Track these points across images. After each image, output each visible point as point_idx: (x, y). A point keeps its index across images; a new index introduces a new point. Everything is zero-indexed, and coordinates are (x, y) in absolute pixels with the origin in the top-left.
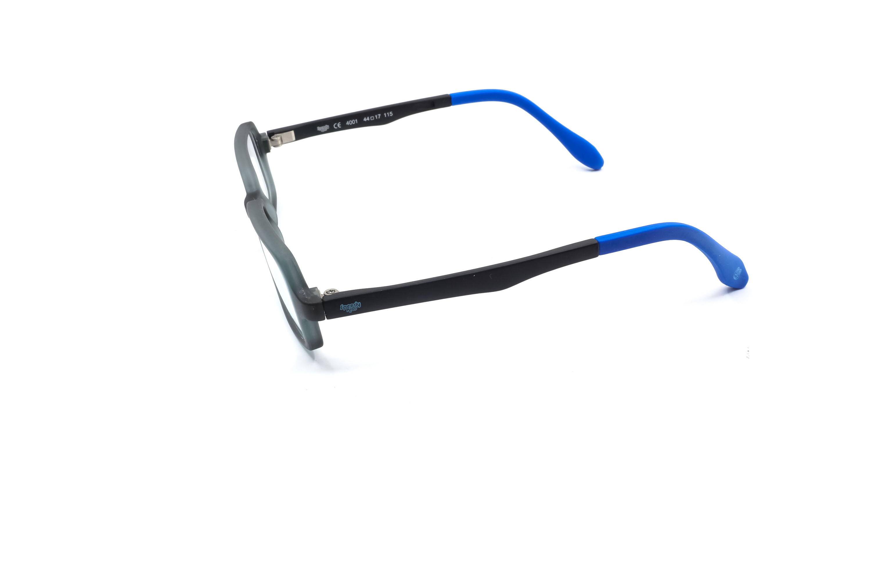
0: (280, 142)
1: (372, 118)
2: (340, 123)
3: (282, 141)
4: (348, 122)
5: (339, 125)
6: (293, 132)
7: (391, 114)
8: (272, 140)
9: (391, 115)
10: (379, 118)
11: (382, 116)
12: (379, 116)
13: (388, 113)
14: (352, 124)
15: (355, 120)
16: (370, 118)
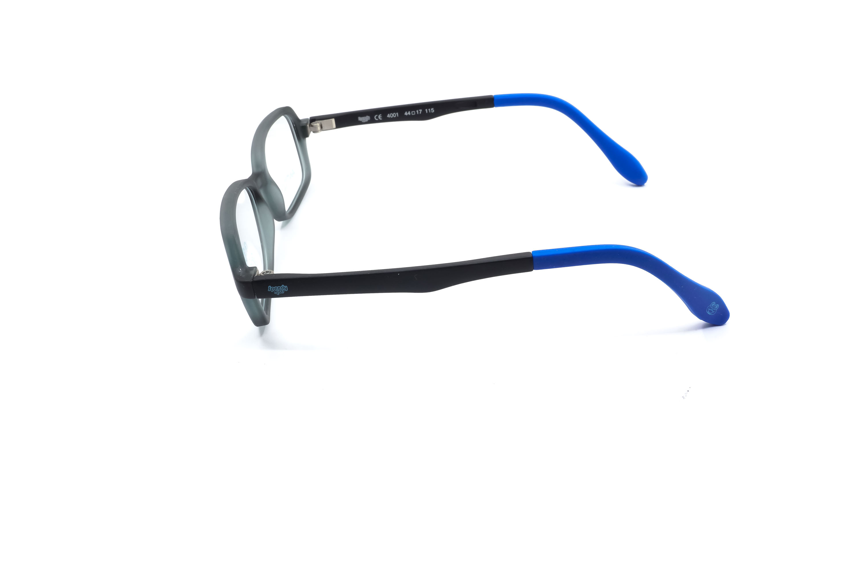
0: (319, 128)
1: (413, 113)
2: (381, 115)
3: (321, 127)
4: (389, 115)
5: (380, 117)
6: (333, 120)
7: (433, 110)
8: (312, 126)
9: (432, 112)
10: (420, 113)
11: (424, 111)
12: (420, 111)
13: (429, 110)
14: (393, 117)
15: (396, 113)
16: (411, 113)
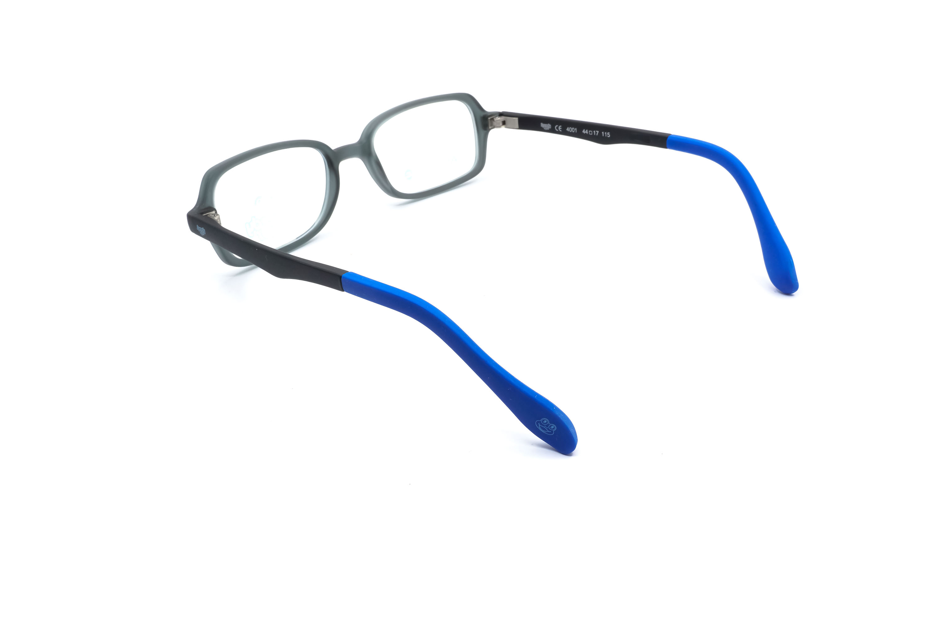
0: (501, 124)
1: (591, 133)
2: (561, 126)
3: (505, 124)
4: (568, 128)
5: (560, 128)
6: (516, 119)
7: (608, 135)
8: (494, 121)
9: (608, 137)
10: (597, 135)
11: (600, 133)
12: (597, 132)
13: (606, 133)
14: (572, 132)
15: (575, 128)
16: (588, 132)
